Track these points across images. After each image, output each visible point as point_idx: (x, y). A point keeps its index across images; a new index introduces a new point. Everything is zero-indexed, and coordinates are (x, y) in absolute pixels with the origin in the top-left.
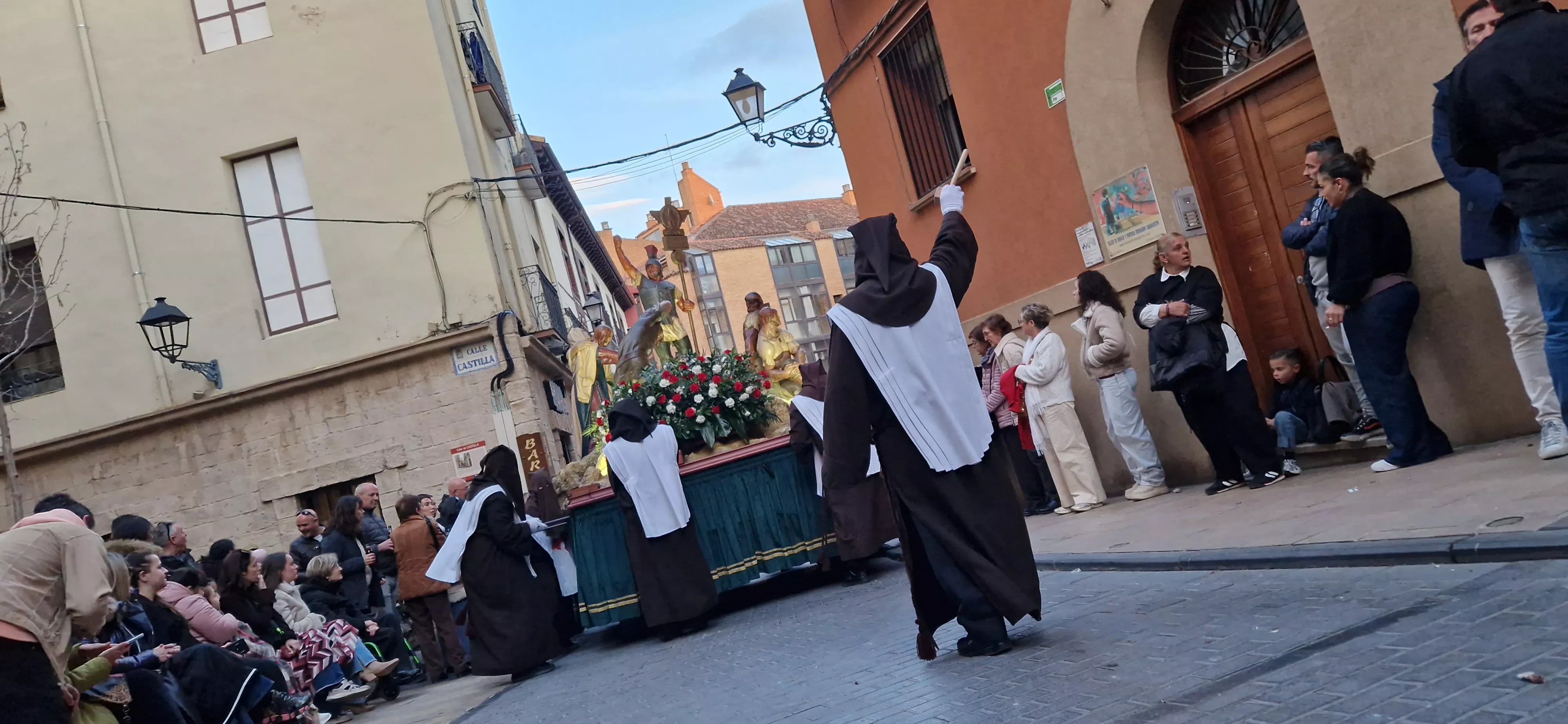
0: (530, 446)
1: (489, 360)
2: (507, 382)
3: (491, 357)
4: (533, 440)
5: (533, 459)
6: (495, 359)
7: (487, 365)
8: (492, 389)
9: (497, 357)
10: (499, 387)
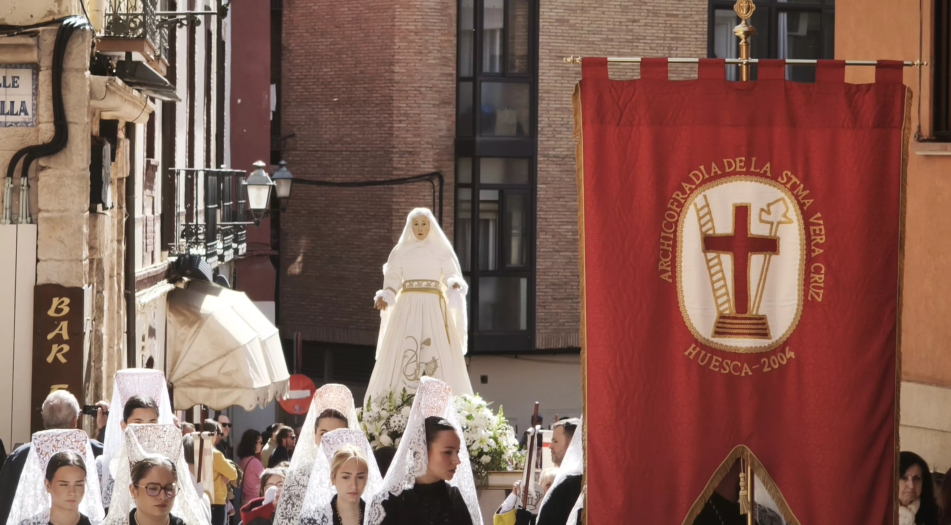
0: (58, 310)
1: (17, 108)
2: (43, 168)
3: (23, 103)
4: (67, 301)
5: (58, 339)
6: (30, 111)
7: (11, 119)
8: (10, 173)
9: (36, 107)
10: (25, 173)
